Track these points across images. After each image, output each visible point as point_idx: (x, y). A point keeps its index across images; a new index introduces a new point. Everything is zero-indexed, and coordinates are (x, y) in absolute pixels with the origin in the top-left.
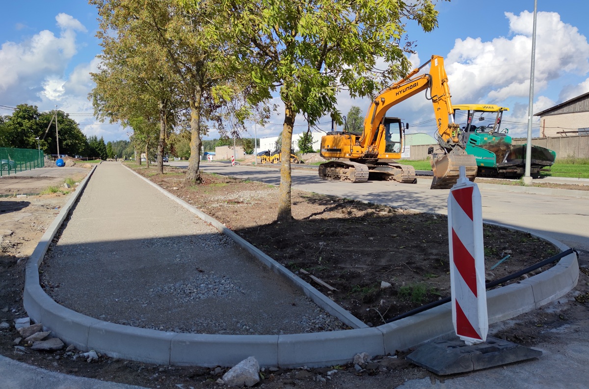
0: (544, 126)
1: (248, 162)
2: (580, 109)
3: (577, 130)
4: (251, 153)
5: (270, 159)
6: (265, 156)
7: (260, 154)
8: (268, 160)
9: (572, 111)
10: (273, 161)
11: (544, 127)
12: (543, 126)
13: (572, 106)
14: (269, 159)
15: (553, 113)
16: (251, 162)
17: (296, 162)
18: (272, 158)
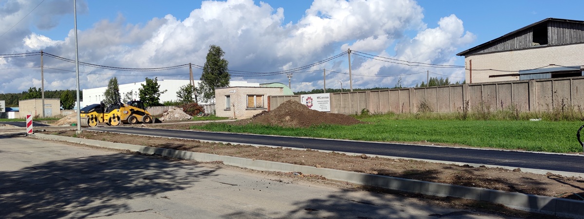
0: (471, 68)
1: (64, 124)
2: (520, 46)
3: (518, 73)
4: (70, 107)
5: (105, 118)
6: (95, 114)
7: (87, 110)
8: (101, 120)
9: (509, 49)
10: (110, 121)
11: (471, 70)
12: (469, 68)
13: (509, 42)
14: (103, 118)
15: (482, 52)
16: (68, 123)
17: (148, 120)
18: (108, 116)
